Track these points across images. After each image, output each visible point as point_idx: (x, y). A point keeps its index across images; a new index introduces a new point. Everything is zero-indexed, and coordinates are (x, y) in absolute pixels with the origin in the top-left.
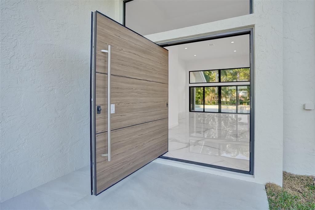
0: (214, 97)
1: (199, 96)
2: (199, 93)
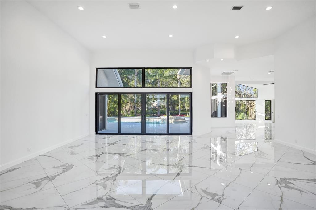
0: (132, 107)
1: (115, 106)
2: (115, 102)
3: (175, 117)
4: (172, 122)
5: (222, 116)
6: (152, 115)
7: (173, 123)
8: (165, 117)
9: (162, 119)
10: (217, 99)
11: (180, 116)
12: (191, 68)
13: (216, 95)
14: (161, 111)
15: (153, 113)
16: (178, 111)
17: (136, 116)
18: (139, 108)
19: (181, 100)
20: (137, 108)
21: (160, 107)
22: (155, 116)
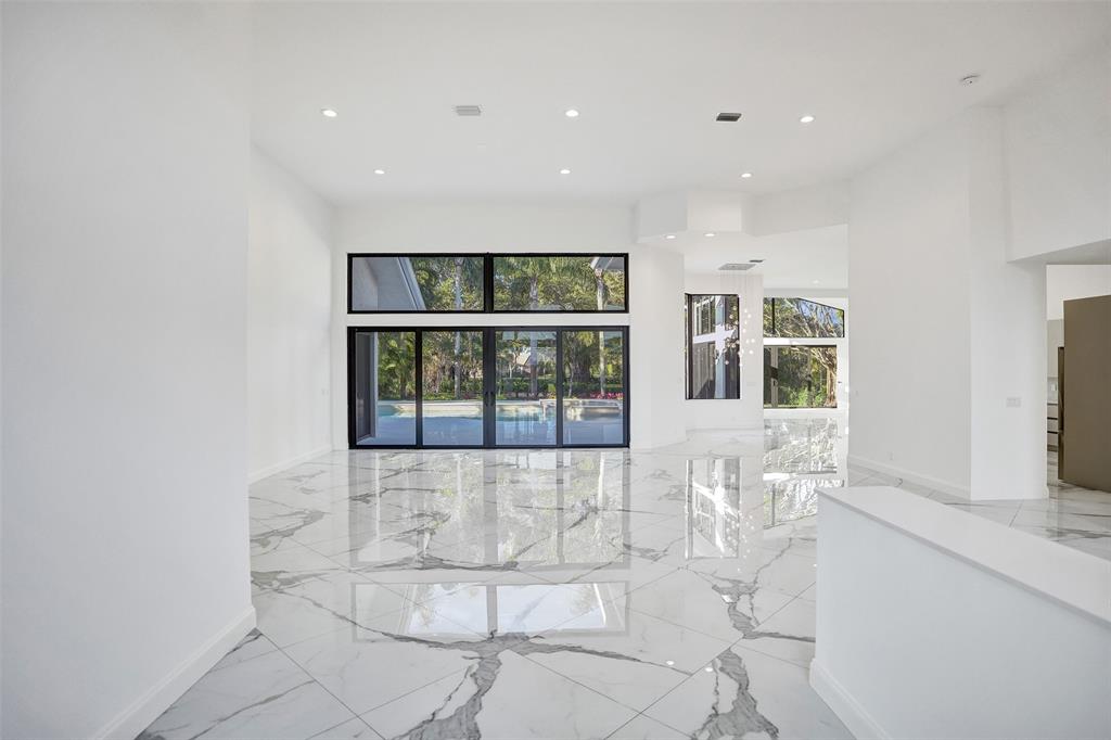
1: (392, 365)
2: (392, 352)
3: (586, 400)
4: (575, 417)
5: (728, 396)
6: (514, 395)
7: (579, 419)
8: (553, 401)
9: (545, 406)
10: (714, 343)
11: (605, 397)
12: (626, 256)
13: (713, 330)
14: (543, 381)
15: (517, 390)
16: (597, 380)
17: (459, 398)
18: (468, 373)
19: (606, 346)
20: (462, 374)
21: (538, 368)
22: (523, 399)
